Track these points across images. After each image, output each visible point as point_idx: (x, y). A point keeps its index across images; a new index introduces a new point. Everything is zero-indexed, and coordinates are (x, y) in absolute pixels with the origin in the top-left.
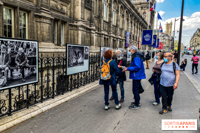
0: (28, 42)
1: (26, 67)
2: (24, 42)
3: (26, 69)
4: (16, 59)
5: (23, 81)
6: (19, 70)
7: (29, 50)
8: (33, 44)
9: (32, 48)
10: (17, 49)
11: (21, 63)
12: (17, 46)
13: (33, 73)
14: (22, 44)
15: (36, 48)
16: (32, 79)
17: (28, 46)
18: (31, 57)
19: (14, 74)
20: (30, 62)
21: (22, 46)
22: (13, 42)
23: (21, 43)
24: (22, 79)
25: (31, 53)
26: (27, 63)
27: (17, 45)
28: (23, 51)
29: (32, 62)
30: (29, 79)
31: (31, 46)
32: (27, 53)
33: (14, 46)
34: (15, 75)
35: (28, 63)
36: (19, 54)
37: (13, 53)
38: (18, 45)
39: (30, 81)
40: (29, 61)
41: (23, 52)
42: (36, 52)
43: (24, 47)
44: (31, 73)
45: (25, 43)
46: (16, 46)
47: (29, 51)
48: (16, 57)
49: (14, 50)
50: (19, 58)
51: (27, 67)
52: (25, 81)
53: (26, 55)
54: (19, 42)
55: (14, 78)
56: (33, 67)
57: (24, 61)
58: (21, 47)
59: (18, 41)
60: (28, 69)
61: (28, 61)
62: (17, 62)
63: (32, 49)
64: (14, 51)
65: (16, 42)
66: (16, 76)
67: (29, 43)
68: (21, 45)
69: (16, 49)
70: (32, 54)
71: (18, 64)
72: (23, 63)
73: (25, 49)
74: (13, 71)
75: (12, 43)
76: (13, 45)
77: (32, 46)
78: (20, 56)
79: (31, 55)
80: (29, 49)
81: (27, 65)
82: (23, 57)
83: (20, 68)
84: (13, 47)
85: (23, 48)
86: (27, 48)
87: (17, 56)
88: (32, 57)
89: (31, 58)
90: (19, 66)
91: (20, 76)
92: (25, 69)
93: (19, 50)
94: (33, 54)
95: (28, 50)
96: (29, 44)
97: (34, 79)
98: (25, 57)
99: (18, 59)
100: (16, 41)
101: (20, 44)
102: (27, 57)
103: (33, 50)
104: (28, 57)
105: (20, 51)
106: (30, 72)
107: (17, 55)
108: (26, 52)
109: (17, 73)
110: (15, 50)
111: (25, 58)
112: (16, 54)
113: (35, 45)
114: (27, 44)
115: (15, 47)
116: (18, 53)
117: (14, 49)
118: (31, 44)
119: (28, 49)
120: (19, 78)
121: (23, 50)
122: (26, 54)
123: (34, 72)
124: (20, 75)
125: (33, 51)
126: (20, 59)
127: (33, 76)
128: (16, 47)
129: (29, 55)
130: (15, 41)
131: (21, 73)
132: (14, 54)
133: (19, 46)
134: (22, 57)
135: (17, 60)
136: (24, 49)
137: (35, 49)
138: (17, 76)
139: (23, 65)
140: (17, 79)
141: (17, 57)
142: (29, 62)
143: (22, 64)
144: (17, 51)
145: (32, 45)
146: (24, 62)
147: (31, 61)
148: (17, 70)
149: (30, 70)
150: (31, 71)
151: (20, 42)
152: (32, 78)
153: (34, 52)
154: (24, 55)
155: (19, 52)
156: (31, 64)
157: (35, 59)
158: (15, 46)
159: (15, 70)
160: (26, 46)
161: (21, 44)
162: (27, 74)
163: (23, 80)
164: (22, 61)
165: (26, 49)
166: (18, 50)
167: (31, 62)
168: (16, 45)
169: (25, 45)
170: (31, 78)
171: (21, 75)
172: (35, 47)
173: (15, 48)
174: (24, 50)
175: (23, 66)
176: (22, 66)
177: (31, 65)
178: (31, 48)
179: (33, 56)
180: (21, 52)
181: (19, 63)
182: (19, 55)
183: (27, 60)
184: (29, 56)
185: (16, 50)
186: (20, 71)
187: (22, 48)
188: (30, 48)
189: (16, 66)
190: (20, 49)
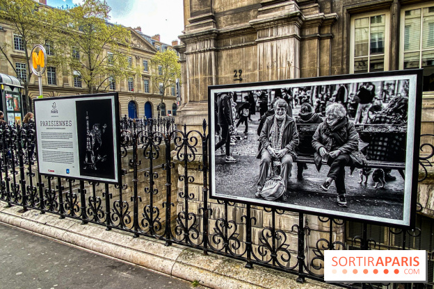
0: (365, 84)
1: (354, 165)
2: (347, 85)
3: (352, 170)
4: (315, 135)
5: (337, 203)
6: (326, 169)
7: (368, 109)
8: (388, 85)
9: (384, 102)
10: (321, 108)
11: (332, 149)
12: (322, 100)
13: (382, 189)
14: (338, 91)
15: (407, 100)
16: (381, 208)
17: (366, 95)
18: (378, 130)
19: (309, 175)
20: (370, 150)
21: (340, 97)
22: (309, 88)
23: (338, 88)
24: (334, 196)
25: (381, 118)
26: (357, 150)
27: (320, 96)
28: (342, 112)
29: (381, 151)
30: (363, 203)
31: (378, 93)
32: (361, 117)
33: (312, 101)
34: (309, 179)
35: (364, 151)
36: (328, 120)
37: (306, 118)
38: (325, 96)
39: (368, 212)
40: (366, 144)
41: (342, 115)
42: (405, 114)
43: (348, 99)
44: (374, 185)
45: (351, 86)
46: (317, 100)
47: (370, 110)
48: (317, 130)
49: (309, 110)
50: (327, 135)
51: (357, 163)
52: (345, 207)
53: (357, 126)
54: (327, 86)
55: (309, 188)
56: (388, 170)
57: (346, 142)
58: (337, 101)
59: (323, 83)
60: (360, 170)
61: (362, 145)
62: (318, 145)
63: (385, 106)
64: (310, 116)
65: (319, 89)
66: (313, 183)
67: (370, 83)
68: (336, 96)
69: (318, 107)
70: (384, 122)
71: (323, 151)
72: (342, 148)
73: (351, 105)
74: (306, 168)
75: (305, 91)
76: (308, 97)
77: (387, 92)
78: (330, 129)
79: (376, 127)
80: (371, 105)
81: (359, 157)
82: (341, 132)
83: (329, 163)
84: (308, 102)
85: (345, 105)
86: (362, 103)
87: (318, 127)
88: (383, 131)
89: (379, 134)
90: (326, 156)
91: (326, 187)
92: (347, 169)
93: (327, 112)
94: (389, 123)
95: (364, 109)
96: (370, 88)
97: (391, 213)
98: (348, 131)
99: (324, 136)
100: (318, 86)
101: (331, 93)
102: (358, 131)
103: (391, 107)
104: (366, 130)
105: (329, 112)
106: (369, 182)
107: (321, 124)
108: (357, 116)
109: (317, 177)
110: (313, 111)
111: (349, 135)
112: (317, 121)
113: (401, 88)
114: (362, 89)
115: (315, 104)
116: (323, 119)
117: (309, 107)
118: (379, 88)
119: (365, 105)
120: (326, 191)
121: (344, 109)
122: (353, 122)
123: (392, 186)
124: (326, 184)
125: (391, 113)
126: (331, 137)
127: (382, 199)
128: (318, 102)
129: (365, 127)
130: (314, 87)
131: (333, 178)
132: (310, 122)
133: (327, 99)
134: (339, 130)
135: (320, 140)
136: (346, 107)
137: (400, 105)
138: (317, 185)
139: (340, 154)
140: (315, 193)
141: (320, 131)
142: (365, 148)
143: (336, 152)
144: (320, 113)
145: (383, 91)
146: (347, 146)
147: (378, 146)
148: (319, 168)
149: (370, 177)
150: (375, 179)
151: (333, 87)
152: (379, 205)
153: (396, 116)
154: (347, 126)
155: (327, 116)
156: (377, 155)
157: (397, 140)
158: (315, 100)
159: (312, 167)
160: (359, 96)
161: (335, 93)
162: (358, 186)
163: (338, 200)
164: (338, 144)
165: (355, 106)
166: (324, 110)
167: (377, 151)
168: (317, 97)
169: (350, 92)
170: (374, 204)
171: (333, 184)
172: (403, 94)
173: (312, 105)
174: (347, 110)
175: (339, 158)
176: (336, 157)
177: (375, 160)
178: (376, 102)
179: (391, 129)
180: (335, 117)
181: (327, 149)
182: (327, 124)
183: (356, 141)
184: (371, 130)
185: (317, 111)
186: (330, 172)
187: (339, 105)
188: (372, 102)
189: (316, 155)
190: (333, 107)
